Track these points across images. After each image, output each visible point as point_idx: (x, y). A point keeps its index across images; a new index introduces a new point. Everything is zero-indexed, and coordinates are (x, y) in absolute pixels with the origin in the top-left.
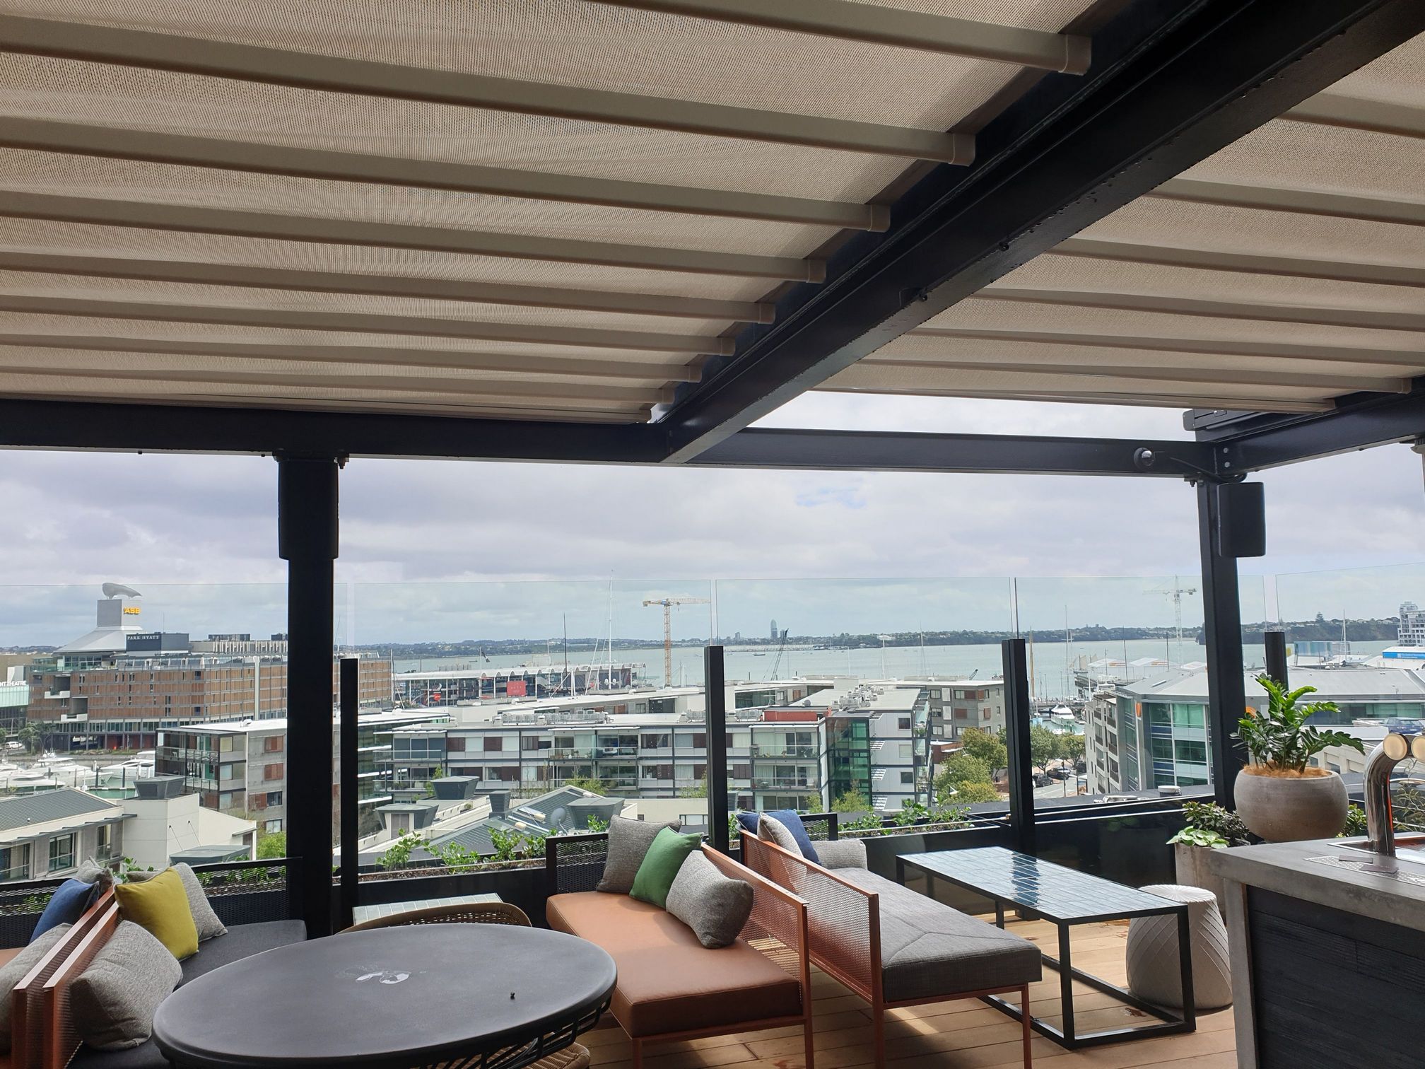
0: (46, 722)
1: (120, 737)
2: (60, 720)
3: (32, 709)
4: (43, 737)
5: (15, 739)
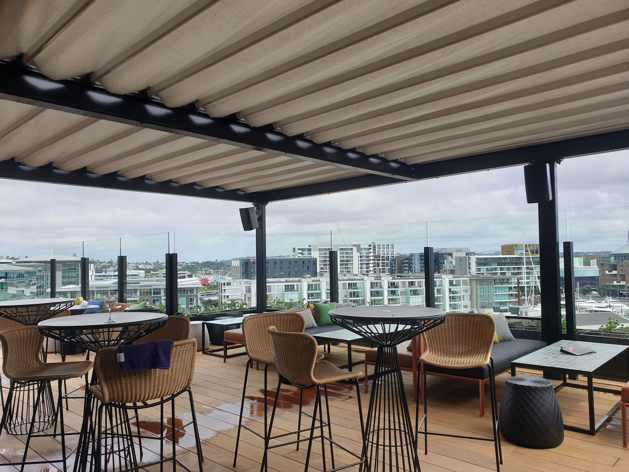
0: (607, 284)
2: (613, 283)
3: (600, 278)
4: (606, 290)
5: (595, 290)
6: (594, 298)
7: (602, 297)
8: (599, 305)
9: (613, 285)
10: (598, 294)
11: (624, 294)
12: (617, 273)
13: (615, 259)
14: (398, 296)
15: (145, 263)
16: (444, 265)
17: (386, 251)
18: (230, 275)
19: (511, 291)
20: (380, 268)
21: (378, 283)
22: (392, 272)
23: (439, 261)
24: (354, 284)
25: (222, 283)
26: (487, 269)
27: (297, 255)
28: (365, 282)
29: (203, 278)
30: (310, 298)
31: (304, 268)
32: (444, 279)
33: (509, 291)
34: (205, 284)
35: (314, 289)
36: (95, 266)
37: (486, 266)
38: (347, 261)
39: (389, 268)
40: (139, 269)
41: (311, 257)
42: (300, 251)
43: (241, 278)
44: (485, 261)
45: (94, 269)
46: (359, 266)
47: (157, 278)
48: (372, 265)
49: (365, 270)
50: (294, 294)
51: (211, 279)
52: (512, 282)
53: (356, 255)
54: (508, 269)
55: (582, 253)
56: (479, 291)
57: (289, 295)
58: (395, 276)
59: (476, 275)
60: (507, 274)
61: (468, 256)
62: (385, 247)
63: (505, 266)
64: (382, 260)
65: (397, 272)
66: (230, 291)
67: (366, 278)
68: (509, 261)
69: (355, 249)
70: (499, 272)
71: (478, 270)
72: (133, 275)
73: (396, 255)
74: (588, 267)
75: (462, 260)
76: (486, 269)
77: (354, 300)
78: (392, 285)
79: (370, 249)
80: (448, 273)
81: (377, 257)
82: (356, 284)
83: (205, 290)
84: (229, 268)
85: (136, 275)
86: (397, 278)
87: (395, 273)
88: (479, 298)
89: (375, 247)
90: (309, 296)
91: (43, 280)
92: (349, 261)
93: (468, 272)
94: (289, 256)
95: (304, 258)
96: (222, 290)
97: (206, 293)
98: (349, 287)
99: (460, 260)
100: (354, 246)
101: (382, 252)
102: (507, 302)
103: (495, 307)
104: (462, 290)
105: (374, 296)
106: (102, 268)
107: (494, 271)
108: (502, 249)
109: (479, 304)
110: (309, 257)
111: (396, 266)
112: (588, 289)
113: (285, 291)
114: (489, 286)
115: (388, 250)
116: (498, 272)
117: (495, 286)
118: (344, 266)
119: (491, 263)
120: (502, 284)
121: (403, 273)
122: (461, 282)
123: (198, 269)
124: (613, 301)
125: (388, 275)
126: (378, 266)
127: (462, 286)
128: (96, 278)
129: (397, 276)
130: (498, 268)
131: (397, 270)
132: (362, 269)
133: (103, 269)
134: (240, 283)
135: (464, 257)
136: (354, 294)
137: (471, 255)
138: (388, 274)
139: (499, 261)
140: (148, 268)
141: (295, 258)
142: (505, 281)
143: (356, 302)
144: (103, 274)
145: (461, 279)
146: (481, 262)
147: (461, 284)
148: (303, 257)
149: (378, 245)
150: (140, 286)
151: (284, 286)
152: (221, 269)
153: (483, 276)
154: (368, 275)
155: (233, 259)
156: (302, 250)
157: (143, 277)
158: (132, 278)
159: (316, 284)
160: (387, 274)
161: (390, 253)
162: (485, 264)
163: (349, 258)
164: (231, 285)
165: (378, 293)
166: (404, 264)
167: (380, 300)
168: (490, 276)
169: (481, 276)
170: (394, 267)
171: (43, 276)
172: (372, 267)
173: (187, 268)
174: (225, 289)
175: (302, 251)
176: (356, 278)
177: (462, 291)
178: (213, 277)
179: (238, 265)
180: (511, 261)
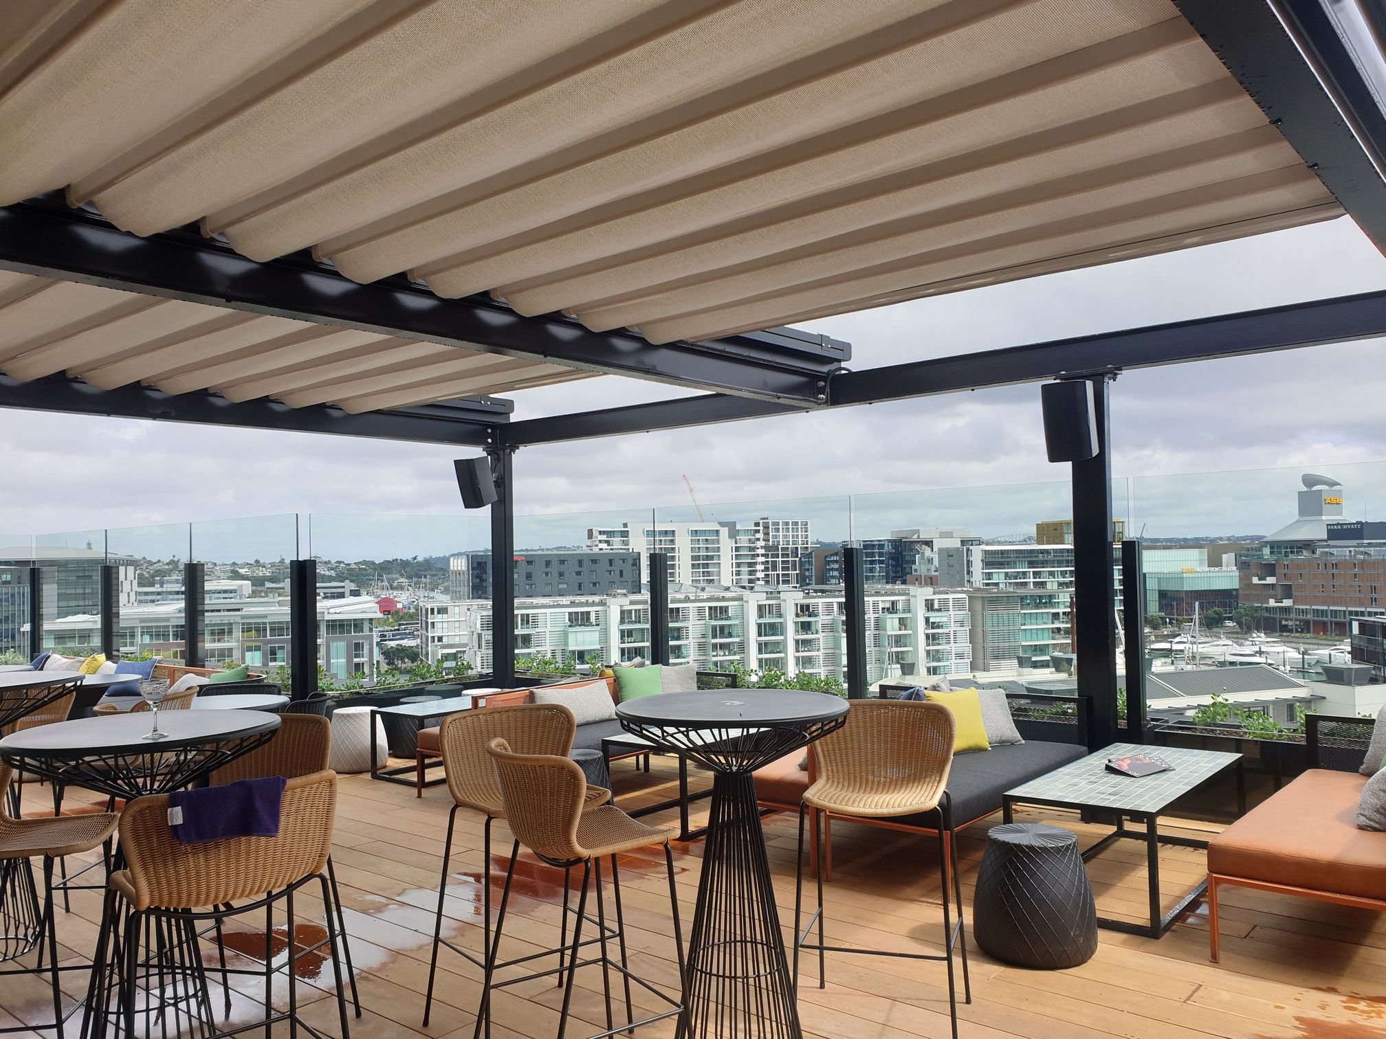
0: (1256, 605)
1: (1324, 623)
2: (1268, 603)
3: (1241, 592)
4: (1252, 617)
5: (1230, 619)
6: (1230, 634)
7: (1246, 633)
8: (1238, 650)
9: (1267, 607)
10: (1237, 626)
11: (1290, 627)
12: (1275, 582)
13: (1272, 553)
14: (817, 633)
15: (253, 562)
16: (914, 567)
17: (791, 536)
18: (446, 591)
19: (1056, 622)
20: (778, 572)
21: (774, 606)
22: (803, 581)
23: (903, 557)
24: (721, 608)
25: (427, 610)
26: (1006, 574)
27: (597, 546)
28: (745, 604)
29: (384, 597)
30: (626, 641)
31: (612, 573)
32: (915, 596)
33: (1053, 623)
34: (389, 612)
35: (634, 619)
36: (138, 572)
37: (1004, 568)
38: (708, 558)
39: (797, 574)
40: (236, 576)
41: (629, 549)
42: (604, 537)
43: (471, 596)
44: (1002, 557)
45: (135, 579)
46: (734, 569)
47: (281, 598)
48: (762, 567)
49: (745, 577)
50: (589, 633)
51: (403, 599)
52: (1058, 602)
53: (726, 545)
54: (1052, 574)
55: (1206, 539)
56: (989, 622)
57: (578, 634)
58: (811, 591)
59: (982, 587)
60: (1049, 586)
61: (965, 547)
62: (790, 527)
63: (1043, 567)
64: (783, 556)
65: (814, 582)
66: (445, 625)
67: (746, 594)
68: (1054, 556)
69: (724, 532)
70: (1032, 580)
71: (987, 577)
72: (225, 592)
73: (812, 543)
74: (1217, 569)
75: (952, 556)
76: (1003, 575)
77: (721, 645)
78: (804, 609)
79: (758, 531)
80: (923, 583)
81: (771, 549)
82: (726, 608)
83: (389, 625)
84: (443, 575)
85: (231, 592)
86: (815, 594)
87: (811, 584)
88: (989, 637)
89: (768, 527)
90: (622, 636)
91: (13, 604)
92: (711, 558)
93: (966, 582)
94: (578, 547)
95: (611, 551)
96: (427, 623)
97: (391, 631)
98: (710, 615)
99: (948, 554)
100: (722, 524)
101: (781, 538)
102: (1048, 645)
103: (1021, 657)
104: (952, 621)
105: (765, 635)
106: (153, 576)
107: (1020, 578)
108: (1037, 531)
109: (990, 650)
110: (624, 551)
111: (813, 568)
112: (1216, 616)
113: (570, 626)
114: (1011, 612)
115: (795, 534)
116: (1030, 582)
117: (1022, 612)
118: (701, 570)
119: (1015, 563)
120: (1037, 607)
121: (827, 584)
122: (951, 602)
123: (374, 576)
124: (1267, 642)
125: (796, 587)
126: (774, 568)
127: (951, 612)
128: (139, 598)
129: (814, 590)
130: (1029, 572)
131: (814, 578)
132: (739, 575)
133: (156, 577)
134: (468, 609)
135: (958, 548)
136: (723, 631)
137: (972, 545)
138: (796, 585)
139: (1032, 557)
140: (261, 574)
141: (591, 552)
142: (1044, 601)
143: (727, 648)
144: (157, 588)
145: (951, 596)
146: (993, 560)
147: (951, 607)
148: (611, 549)
149: (774, 524)
150: (243, 617)
151: (567, 615)
152: (425, 577)
153: (998, 589)
154: (752, 588)
155: (453, 555)
156: (610, 534)
157: (247, 596)
158: (224, 598)
159: (639, 610)
160: (793, 585)
161: (800, 539)
162: (1001, 565)
163: (712, 552)
164: (447, 613)
165: (773, 629)
166: (829, 565)
167: (777, 643)
168: (1014, 588)
169: (993, 591)
170: (808, 570)
171: (13, 596)
172: (762, 571)
173: (350, 574)
174: (434, 623)
175: (607, 537)
176: (727, 595)
177: (952, 623)
178: (408, 593)
179: (464, 569)
180: (1057, 556)
